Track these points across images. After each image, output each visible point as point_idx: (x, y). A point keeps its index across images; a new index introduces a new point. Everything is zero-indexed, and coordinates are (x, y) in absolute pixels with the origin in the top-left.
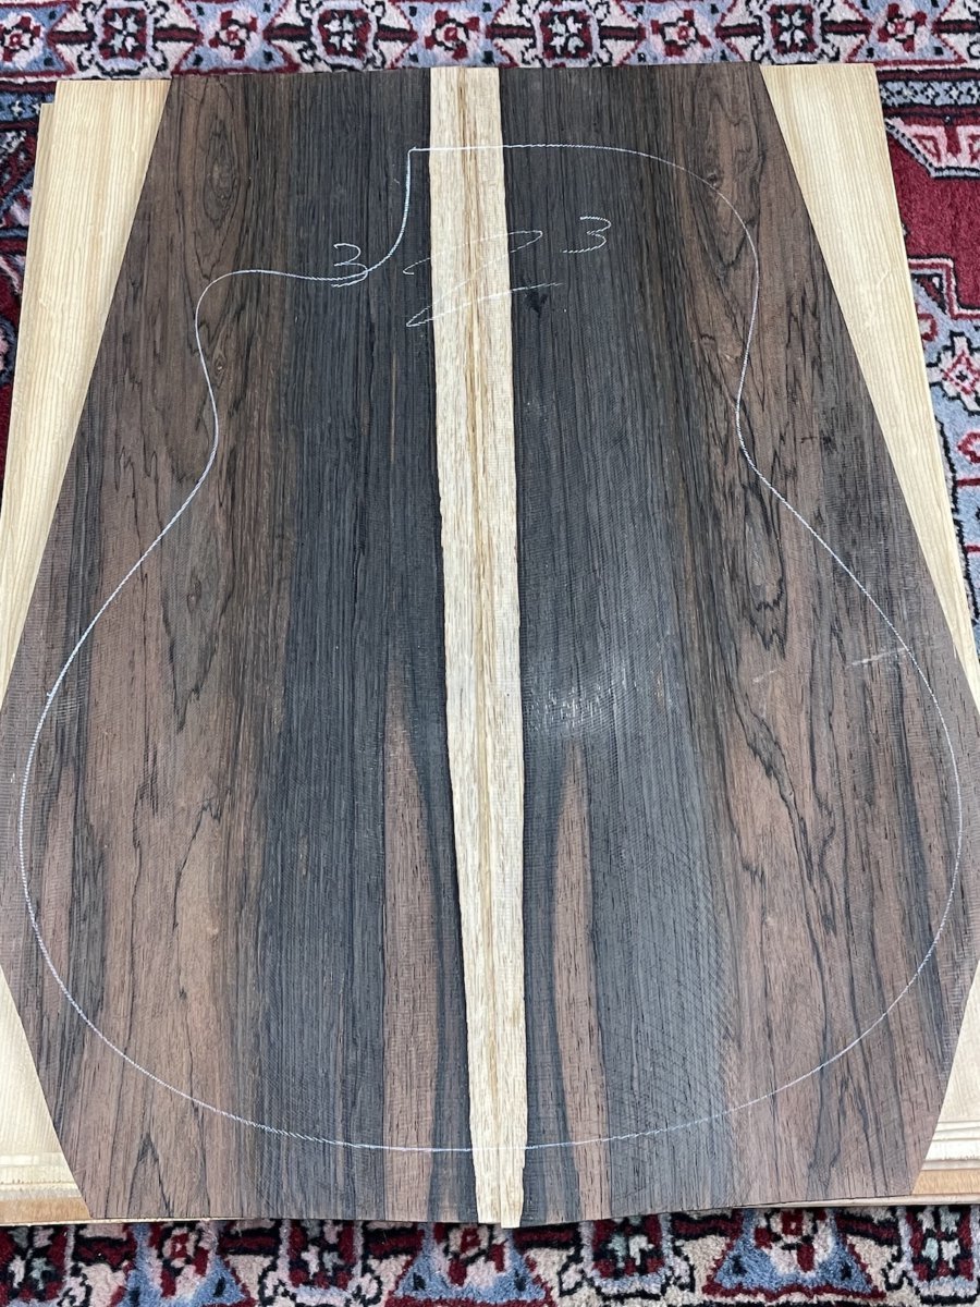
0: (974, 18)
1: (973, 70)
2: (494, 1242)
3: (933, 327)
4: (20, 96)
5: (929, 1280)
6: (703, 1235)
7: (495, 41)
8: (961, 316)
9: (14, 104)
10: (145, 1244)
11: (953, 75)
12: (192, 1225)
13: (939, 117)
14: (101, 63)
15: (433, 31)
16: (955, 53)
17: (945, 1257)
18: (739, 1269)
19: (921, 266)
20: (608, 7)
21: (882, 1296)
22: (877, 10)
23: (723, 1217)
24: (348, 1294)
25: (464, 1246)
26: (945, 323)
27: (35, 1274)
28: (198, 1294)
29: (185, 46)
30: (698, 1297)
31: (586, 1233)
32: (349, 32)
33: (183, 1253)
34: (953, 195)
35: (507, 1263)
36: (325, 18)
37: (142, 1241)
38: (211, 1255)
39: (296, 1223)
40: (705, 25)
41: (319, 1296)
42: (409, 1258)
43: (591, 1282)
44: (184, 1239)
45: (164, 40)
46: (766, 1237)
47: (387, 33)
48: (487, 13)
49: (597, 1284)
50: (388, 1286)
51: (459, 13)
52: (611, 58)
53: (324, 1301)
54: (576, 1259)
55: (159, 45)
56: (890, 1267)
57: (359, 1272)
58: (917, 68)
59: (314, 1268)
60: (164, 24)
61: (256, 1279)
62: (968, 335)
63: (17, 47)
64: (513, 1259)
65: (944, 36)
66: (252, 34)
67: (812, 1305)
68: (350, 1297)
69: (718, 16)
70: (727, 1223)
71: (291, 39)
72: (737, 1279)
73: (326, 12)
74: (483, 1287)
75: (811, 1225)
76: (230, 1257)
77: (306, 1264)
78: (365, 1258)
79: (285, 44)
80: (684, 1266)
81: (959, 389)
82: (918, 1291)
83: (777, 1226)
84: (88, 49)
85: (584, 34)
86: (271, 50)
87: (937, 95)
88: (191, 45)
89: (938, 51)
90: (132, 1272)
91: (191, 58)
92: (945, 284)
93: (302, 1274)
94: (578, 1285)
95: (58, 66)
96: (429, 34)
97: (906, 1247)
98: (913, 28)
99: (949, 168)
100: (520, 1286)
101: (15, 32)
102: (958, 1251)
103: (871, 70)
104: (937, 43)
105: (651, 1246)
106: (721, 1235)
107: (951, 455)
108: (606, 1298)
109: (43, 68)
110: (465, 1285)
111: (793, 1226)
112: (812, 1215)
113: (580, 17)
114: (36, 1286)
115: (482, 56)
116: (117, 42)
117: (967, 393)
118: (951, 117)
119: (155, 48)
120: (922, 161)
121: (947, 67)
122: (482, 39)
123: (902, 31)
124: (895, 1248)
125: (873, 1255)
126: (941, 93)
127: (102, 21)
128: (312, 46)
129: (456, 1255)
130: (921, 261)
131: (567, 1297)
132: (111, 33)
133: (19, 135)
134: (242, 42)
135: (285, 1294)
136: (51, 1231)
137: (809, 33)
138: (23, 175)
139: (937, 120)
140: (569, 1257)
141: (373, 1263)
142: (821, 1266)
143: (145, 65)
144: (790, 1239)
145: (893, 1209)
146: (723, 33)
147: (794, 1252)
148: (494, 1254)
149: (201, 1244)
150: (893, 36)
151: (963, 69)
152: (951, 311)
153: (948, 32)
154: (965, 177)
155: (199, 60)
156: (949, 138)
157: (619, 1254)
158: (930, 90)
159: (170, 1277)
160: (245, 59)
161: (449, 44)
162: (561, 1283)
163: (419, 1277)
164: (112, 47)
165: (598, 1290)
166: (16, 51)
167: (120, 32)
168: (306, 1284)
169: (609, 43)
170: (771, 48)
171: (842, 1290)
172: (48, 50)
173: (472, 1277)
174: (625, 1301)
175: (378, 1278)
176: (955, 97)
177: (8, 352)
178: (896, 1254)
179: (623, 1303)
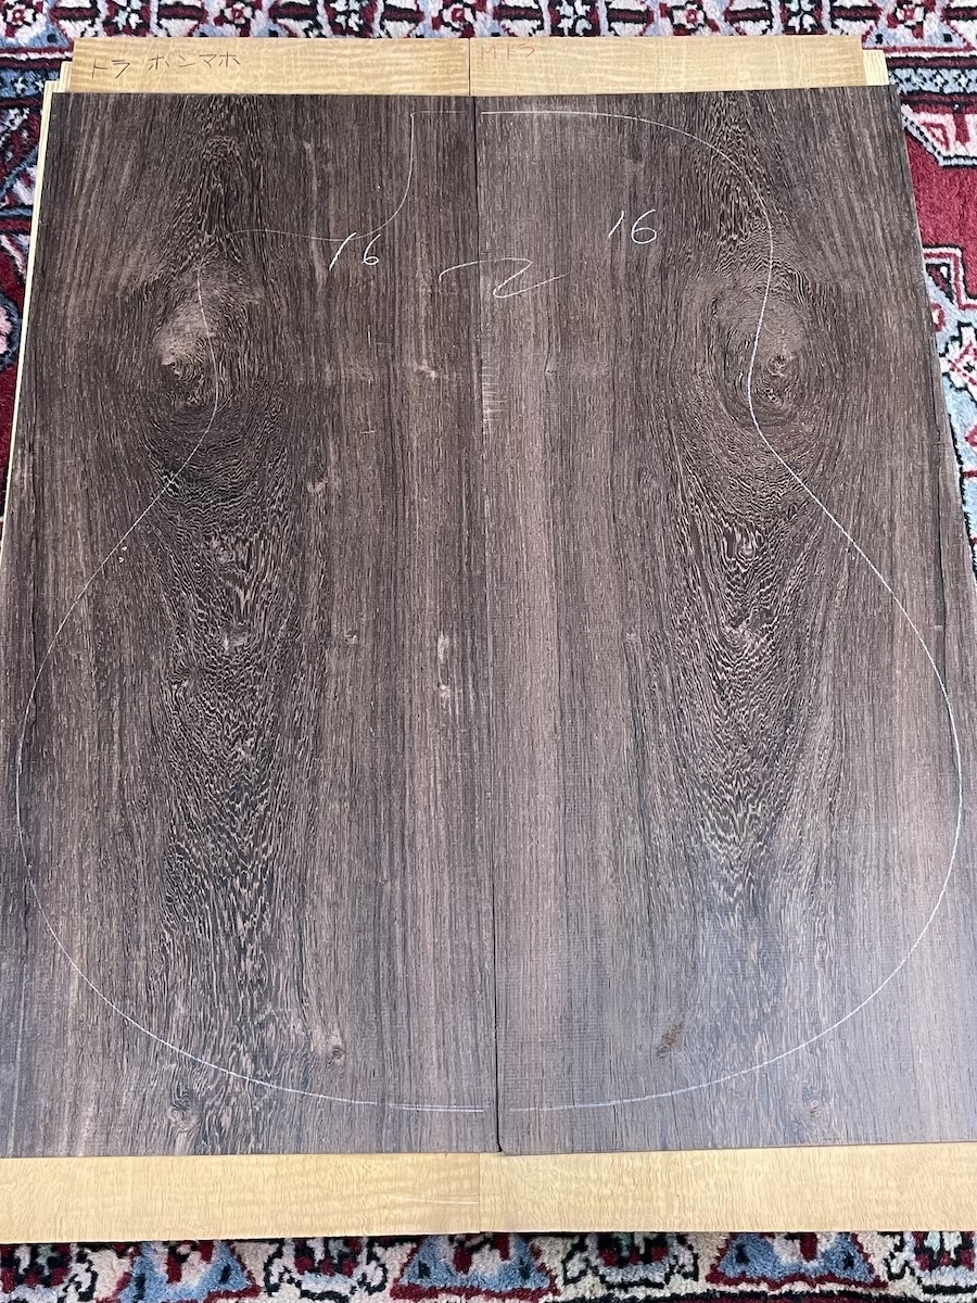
3: (942, 317)
4: (22, 72)
5: (931, 1270)
7: (502, 23)
8: (968, 306)
9: (16, 81)
11: (962, 63)
13: (948, 105)
15: (440, 12)
16: (964, 40)
17: (947, 1248)
18: (742, 1258)
19: (929, 256)
21: (884, 1285)
24: (353, 1281)
26: (953, 313)
27: (41, 1261)
28: (203, 1280)
29: (190, 23)
30: (700, 1287)
32: (355, 12)
34: (962, 185)
35: (512, 1251)
38: (217, 1243)
40: (713, 9)
41: (323, 1284)
42: (415, 1246)
43: (595, 1271)
45: (168, 18)
47: (395, 14)
49: (601, 1273)
50: (393, 1274)
53: (329, 1289)
54: (581, 1247)
55: (163, 22)
56: (893, 1256)
57: (365, 1260)
58: (926, 55)
59: (319, 1255)
60: (169, 1)
61: (261, 1266)
62: (975, 325)
63: (20, 23)
64: (518, 1247)
65: (953, 23)
66: (258, 12)
67: (814, 1294)
68: (355, 1284)
71: (297, 18)
72: (740, 1268)
74: (487, 1275)
76: (236, 1244)
77: (311, 1251)
78: (370, 1245)
79: (290, 23)
80: (688, 1254)
81: (966, 380)
82: (920, 1281)
84: (92, 25)
85: (592, 16)
86: (277, 28)
87: (946, 82)
88: (196, 22)
89: (948, 38)
90: (137, 1259)
91: (196, 35)
92: (953, 273)
93: (307, 1261)
94: (583, 1273)
95: (61, 43)
96: (436, 15)
97: (908, 1237)
98: (922, 15)
99: (957, 157)
100: (525, 1275)
101: (18, 7)
102: (960, 1242)
103: (881, 57)
104: (947, 31)
107: (959, 446)
108: (610, 1286)
109: (46, 44)
110: (470, 1273)
114: (42, 1272)
116: (121, 19)
117: (974, 383)
118: (960, 104)
119: (160, 26)
120: (930, 149)
121: (956, 54)
122: (490, 20)
123: (911, 18)
124: (898, 1238)
125: (876, 1245)
126: (951, 82)
128: (318, 26)
129: (461, 1243)
130: (929, 250)
131: (572, 1286)
132: (115, 9)
133: (22, 113)
134: (248, 21)
135: (291, 1281)
137: (818, 19)
138: (26, 153)
139: (946, 108)
140: (573, 1246)
141: (379, 1251)
142: (823, 1255)
146: (732, 17)
147: (797, 1242)
148: (499, 1242)
150: (902, 22)
151: (972, 57)
152: (959, 300)
153: (958, 19)
154: (974, 167)
156: (958, 126)
157: (624, 1243)
158: (938, 77)
159: (175, 1264)
161: (456, 25)
162: (565, 1271)
163: (425, 1265)
164: (116, 23)
165: (603, 1278)
166: (18, 26)
167: (124, 9)
168: (310, 1271)
169: (617, 26)
170: (779, 33)
171: (845, 1279)
172: (51, 26)
173: (477, 1266)
174: (630, 1289)
175: (383, 1266)
176: (964, 86)
177: (12, 333)
178: (898, 1244)
179: (626, 1291)
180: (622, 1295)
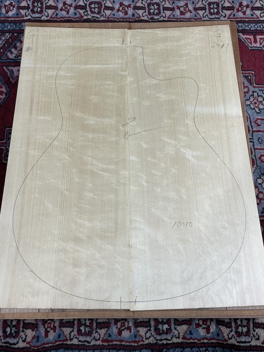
0: (262, 6)
1: (261, 20)
2: (129, 325)
3: (248, 90)
4: (10, 23)
5: (239, 337)
6: (182, 324)
7: (135, 11)
8: (256, 87)
9: (8, 26)
10: (41, 324)
11: (256, 22)
12: (52, 320)
14: (31, 15)
15: (119, 7)
16: (257, 16)
17: (243, 331)
18: (191, 333)
19: (246, 73)
20: (165, 1)
21: (227, 341)
22: (236, 4)
23: (187, 320)
24: (92, 338)
25: (121, 326)
26: (252, 89)
27: (13, 332)
28: (54, 337)
29: (53, 11)
30: (180, 340)
31: (152, 323)
32: (97, 8)
33: (50, 327)
34: (255, 54)
35: (132, 331)
36: (91, 4)
37: (40, 324)
38: (57, 328)
39: (79, 320)
40: (191, 7)
41: (84, 338)
42: (107, 329)
43: (153, 336)
44: (50, 323)
45: (48, 9)
46: (198, 325)
47: (107, 8)
48: (133, 3)
49: (155, 337)
50: (102, 336)
51: (126, 3)
52: (166, 16)
53: (86, 340)
54: (150, 330)
55: (47, 10)
56: (229, 333)
57: (95, 333)
58: (246, 20)
59: (83, 331)
60: (48, 4)
61: (68, 334)
62: (257, 92)
63: (9, 10)
64: (134, 330)
65: (254, 11)
66: (71, 8)
67: (209, 343)
68: (92, 339)
69: (195, 4)
70: (188, 322)
71: (81, 9)
72: (190, 336)
73: (91, 2)
74: (126, 337)
75: (209, 323)
76: (62, 328)
77: (81, 330)
78: (96, 329)
79: (80, 10)
80: (177, 332)
81: (254, 106)
82: (236, 340)
83: (201, 323)
84: (28, 11)
85: (159, 9)
86: (76, 12)
87: (252, 27)
88: (55, 10)
89: (252, 15)
90: (37, 332)
91: (55, 14)
92: (252, 78)
93: (80, 333)
94: (150, 337)
95: (20, 16)
96: (118, 8)
97: (233, 329)
98: (246, 9)
99: (254, 47)
100: (135, 337)
101: (9, 6)
102: (247, 330)
104: (252, 13)
105: (169, 327)
106: (187, 325)
107: (252, 124)
108: (157, 340)
109: (16, 16)
110: (121, 336)
111: (205, 323)
112: (210, 320)
113: (158, 4)
114: (13, 335)
115: (132, 15)
116: (35, 9)
117: (257, 107)
118: (255, 33)
119: (45, 11)
120: (247, 45)
121: (254, 19)
122: (132, 10)
123: (243, 10)
124: (231, 329)
125: (225, 331)
126: (253, 27)
127: (32, 3)
128: (87, 11)
129: (119, 329)
130: (246, 72)
131: (147, 340)
132: (34, 7)
133: (10, 34)
134: (69, 10)
135: (76, 338)
136: (17, 321)
137: (218, 10)
138: (11, 45)
139: (251, 34)
140: (148, 330)
141: (98, 330)
142: (212, 333)
143: (43, 15)
144: (204, 326)
145: (230, 319)
146: (196, 9)
147: (205, 329)
148: (129, 328)
149: (55, 325)
150: (240, 11)
151: (259, 20)
152: (253, 85)
153: (255, 10)
154: (258, 49)
155: (57, 14)
156: (254, 39)
157: (161, 329)
158: (250, 26)
159: (47, 333)
160: (69, 14)
161: (123, 11)
162: (146, 336)
163: (110, 334)
164: (34, 11)
165: (155, 338)
166: (9, 11)
167: (36, 7)
168: (81, 335)
169: (165, 11)
170: (208, 14)
171: (217, 339)
172: (17, 11)
173: (123, 334)
174: (162, 341)
175: (99, 334)
176: (256, 28)
177: (7, 92)
178: (231, 330)
179: (161, 341)
180: (160, 342)
